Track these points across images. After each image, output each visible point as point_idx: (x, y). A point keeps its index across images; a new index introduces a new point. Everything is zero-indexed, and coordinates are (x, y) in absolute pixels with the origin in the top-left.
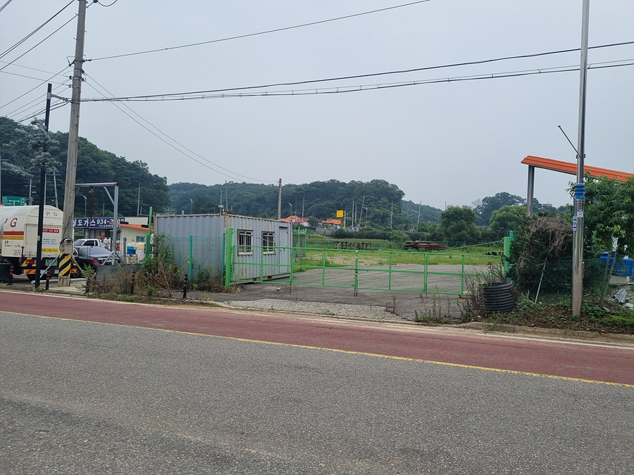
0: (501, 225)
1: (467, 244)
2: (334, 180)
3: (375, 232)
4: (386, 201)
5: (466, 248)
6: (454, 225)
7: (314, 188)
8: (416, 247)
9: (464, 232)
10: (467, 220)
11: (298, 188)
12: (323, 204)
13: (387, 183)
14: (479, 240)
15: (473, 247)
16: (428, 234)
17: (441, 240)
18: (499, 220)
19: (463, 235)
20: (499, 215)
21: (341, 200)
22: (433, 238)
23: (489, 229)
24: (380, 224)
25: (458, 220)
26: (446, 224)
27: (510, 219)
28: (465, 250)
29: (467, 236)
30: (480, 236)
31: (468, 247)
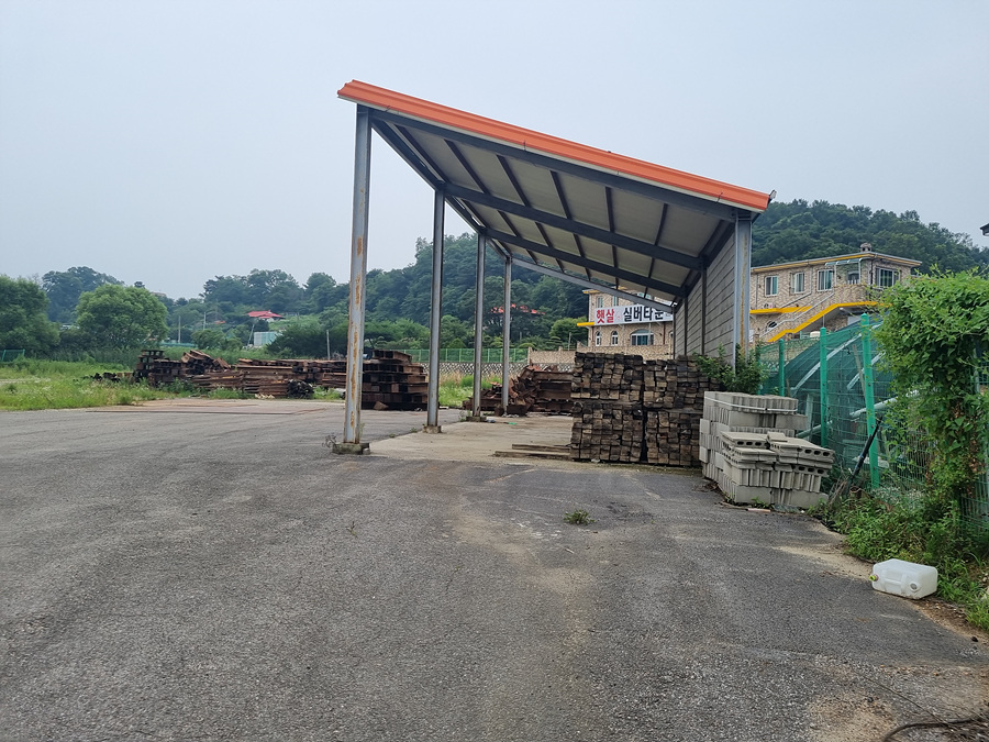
0: (98, 320)
1: (28, 355)
5: (27, 365)
9: (18, 330)
10: (27, 306)
14: (53, 348)
15: (44, 363)
18: (94, 310)
19: (19, 337)
20: (94, 301)
23: (72, 328)
25: (7, 304)
27: (117, 310)
28: (24, 369)
29: (29, 339)
30: (57, 340)
31: (32, 362)
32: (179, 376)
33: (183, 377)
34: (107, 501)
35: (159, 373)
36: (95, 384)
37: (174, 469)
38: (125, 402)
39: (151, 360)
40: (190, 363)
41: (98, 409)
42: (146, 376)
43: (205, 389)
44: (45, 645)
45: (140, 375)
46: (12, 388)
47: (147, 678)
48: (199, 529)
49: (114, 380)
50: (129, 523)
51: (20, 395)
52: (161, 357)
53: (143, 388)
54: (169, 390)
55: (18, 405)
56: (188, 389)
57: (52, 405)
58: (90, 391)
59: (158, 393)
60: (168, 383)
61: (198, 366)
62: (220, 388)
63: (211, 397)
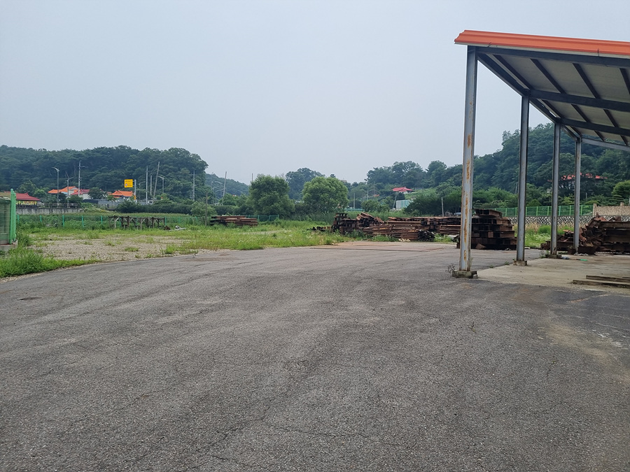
0: (313, 197)
1: (280, 218)
2: (124, 147)
3: (173, 206)
4: (187, 171)
5: (280, 223)
6: (265, 196)
7: (99, 155)
8: (224, 223)
9: (276, 204)
10: (280, 191)
11: (78, 155)
12: (109, 174)
13: (188, 153)
15: (288, 222)
16: (236, 207)
17: (252, 214)
18: (311, 192)
19: (276, 208)
20: (311, 186)
21: (133, 169)
22: (243, 211)
23: (301, 202)
24: (180, 198)
25: (270, 191)
26: (257, 196)
27: (322, 191)
28: (279, 225)
29: (281, 209)
30: (294, 210)
31: (282, 221)
32: (356, 228)
33: (358, 228)
34: (326, 299)
35: (345, 227)
36: (313, 233)
37: (359, 283)
38: (328, 243)
39: (341, 219)
40: (361, 220)
41: (315, 247)
42: (338, 228)
43: (370, 236)
44: (306, 377)
45: (335, 228)
46: (275, 235)
47: (361, 403)
48: (377, 319)
49: (322, 231)
50: (339, 313)
51: (279, 238)
52: (346, 217)
53: (337, 236)
54: (351, 237)
55: (278, 245)
56: (361, 236)
57: (294, 244)
58: (311, 237)
59: (345, 238)
60: (350, 232)
61: (366, 222)
62: (378, 235)
63: (374, 241)
